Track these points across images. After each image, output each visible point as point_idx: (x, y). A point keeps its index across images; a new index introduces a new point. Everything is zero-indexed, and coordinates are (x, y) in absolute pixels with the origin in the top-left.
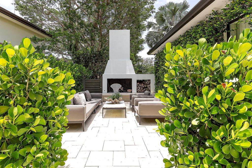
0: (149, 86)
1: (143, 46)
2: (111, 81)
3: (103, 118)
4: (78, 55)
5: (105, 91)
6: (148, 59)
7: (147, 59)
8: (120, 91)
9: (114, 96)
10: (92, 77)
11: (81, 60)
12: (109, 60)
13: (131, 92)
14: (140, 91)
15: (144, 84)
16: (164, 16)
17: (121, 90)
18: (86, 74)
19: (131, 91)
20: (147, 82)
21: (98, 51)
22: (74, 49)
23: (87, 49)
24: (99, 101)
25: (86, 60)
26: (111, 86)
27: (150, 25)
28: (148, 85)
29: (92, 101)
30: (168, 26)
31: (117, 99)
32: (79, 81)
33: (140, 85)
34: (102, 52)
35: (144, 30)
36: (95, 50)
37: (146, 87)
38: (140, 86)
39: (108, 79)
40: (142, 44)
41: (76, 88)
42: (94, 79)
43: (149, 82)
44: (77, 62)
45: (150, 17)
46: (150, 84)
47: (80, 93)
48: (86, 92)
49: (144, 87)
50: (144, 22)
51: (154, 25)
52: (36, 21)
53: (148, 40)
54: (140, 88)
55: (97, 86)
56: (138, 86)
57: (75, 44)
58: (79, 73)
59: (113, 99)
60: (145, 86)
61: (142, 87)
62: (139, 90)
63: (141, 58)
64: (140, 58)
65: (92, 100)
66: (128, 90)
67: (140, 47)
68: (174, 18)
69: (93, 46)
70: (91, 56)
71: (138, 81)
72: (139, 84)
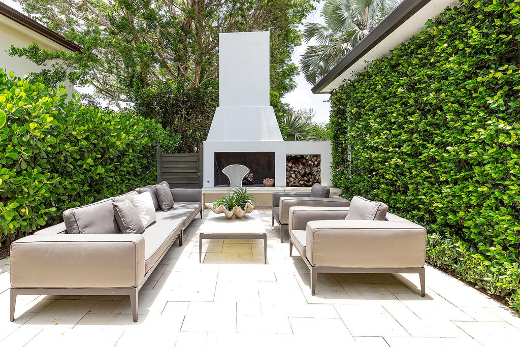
0: (317, 171)
1: (294, 80)
2: (222, 159)
3: (201, 264)
4: (148, 97)
5: (208, 182)
6: (302, 112)
7: (300, 112)
8: (246, 183)
9: (233, 198)
10: (180, 150)
11: (154, 109)
12: (218, 106)
13: (274, 185)
14: (294, 183)
15: (303, 164)
16: (344, 10)
17: (249, 179)
18: (166, 142)
19: (272, 183)
20: (312, 161)
21: (194, 88)
22: (137, 84)
23: (167, 84)
24: (193, 210)
25: (166, 110)
26: (224, 171)
27: (312, 31)
28: (313, 166)
29: (176, 209)
30: (356, 30)
31: (239, 209)
32: (147, 159)
33: (295, 169)
34: (202, 90)
35: (297, 45)
36: (187, 86)
37: (310, 174)
38: (294, 171)
39: (215, 153)
40: (292, 77)
41: (140, 175)
42: (184, 153)
43: (316, 160)
44: (146, 115)
45: (312, 11)
46: (319, 164)
47: (141, 189)
48: (158, 186)
49: (305, 172)
50: (297, 25)
51: (322, 30)
52: (58, 24)
53: (306, 66)
54: (293, 175)
55: (191, 171)
56: (289, 171)
57: (141, 73)
58: (146, 139)
59: (230, 209)
60: (308, 171)
61: (299, 172)
62: (292, 180)
63: (290, 107)
64: (287, 108)
65: (175, 206)
66: (265, 181)
67: (288, 82)
68: (368, 12)
69: (183, 76)
70: (177, 100)
71: (290, 159)
72: (292, 166)
